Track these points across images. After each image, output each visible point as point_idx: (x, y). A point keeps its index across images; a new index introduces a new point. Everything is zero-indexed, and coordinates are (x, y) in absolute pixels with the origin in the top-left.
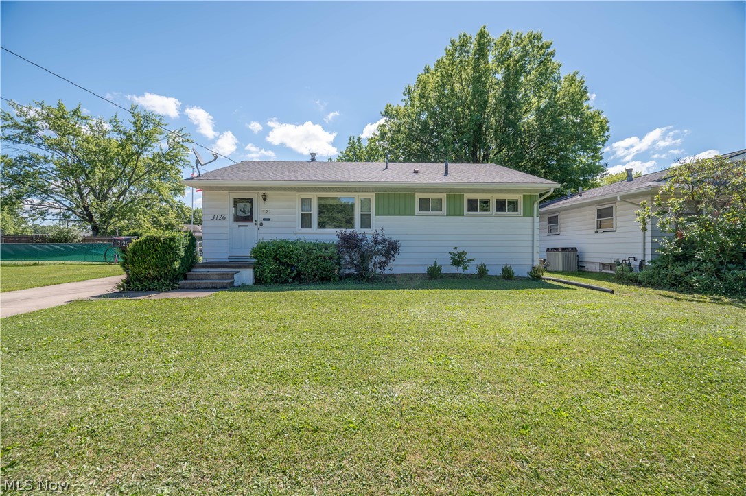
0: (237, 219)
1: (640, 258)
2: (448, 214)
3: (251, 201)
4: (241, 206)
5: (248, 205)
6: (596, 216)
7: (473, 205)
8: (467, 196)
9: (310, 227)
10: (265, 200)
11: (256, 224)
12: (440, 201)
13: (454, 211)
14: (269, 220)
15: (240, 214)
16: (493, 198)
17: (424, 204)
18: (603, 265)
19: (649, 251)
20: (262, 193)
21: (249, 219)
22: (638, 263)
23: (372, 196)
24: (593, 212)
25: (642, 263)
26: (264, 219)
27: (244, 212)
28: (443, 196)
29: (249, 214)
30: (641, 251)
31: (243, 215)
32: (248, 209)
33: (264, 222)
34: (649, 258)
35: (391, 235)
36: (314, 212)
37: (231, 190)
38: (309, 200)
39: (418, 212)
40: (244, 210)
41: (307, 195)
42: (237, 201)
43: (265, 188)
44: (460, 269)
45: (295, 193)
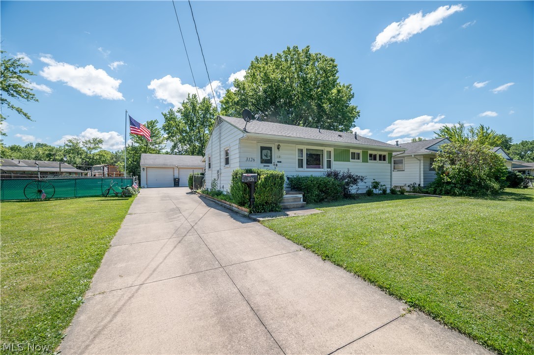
0: (263, 161)
1: (418, 183)
2: (363, 162)
3: (270, 149)
4: (264, 152)
5: (269, 151)
7: (373, 157)
9: (302, 167)
10: (278, 148)
11: (274, 165)
12: (359, 154)
13: (365, 161)
14: (281, 162)
15: (264, 158)
16: (378, 153)
17: (353, 156)
18: (396, 187)
19: (422, 180)
20: (277, 144)
21: (270, 161)
22: (417, 185)
23: (331, 149)
25: (419, 185)
26: (278, 162)
27: (266, 156)
28: (360, 151)
29: (269, 158)
30: (418, 180)
31: (266, 158)
32: (269, 154)
33: (278, 164)
34: (422, 183)
36: (305, 158)
37: (259, 140)
38: (302, 150)
39: (351, 160)
40: (266, 154)
41: (301, 147)
42: (262, 148)
43: (279, 141)
44: (377, 190)
45: (294, 145)
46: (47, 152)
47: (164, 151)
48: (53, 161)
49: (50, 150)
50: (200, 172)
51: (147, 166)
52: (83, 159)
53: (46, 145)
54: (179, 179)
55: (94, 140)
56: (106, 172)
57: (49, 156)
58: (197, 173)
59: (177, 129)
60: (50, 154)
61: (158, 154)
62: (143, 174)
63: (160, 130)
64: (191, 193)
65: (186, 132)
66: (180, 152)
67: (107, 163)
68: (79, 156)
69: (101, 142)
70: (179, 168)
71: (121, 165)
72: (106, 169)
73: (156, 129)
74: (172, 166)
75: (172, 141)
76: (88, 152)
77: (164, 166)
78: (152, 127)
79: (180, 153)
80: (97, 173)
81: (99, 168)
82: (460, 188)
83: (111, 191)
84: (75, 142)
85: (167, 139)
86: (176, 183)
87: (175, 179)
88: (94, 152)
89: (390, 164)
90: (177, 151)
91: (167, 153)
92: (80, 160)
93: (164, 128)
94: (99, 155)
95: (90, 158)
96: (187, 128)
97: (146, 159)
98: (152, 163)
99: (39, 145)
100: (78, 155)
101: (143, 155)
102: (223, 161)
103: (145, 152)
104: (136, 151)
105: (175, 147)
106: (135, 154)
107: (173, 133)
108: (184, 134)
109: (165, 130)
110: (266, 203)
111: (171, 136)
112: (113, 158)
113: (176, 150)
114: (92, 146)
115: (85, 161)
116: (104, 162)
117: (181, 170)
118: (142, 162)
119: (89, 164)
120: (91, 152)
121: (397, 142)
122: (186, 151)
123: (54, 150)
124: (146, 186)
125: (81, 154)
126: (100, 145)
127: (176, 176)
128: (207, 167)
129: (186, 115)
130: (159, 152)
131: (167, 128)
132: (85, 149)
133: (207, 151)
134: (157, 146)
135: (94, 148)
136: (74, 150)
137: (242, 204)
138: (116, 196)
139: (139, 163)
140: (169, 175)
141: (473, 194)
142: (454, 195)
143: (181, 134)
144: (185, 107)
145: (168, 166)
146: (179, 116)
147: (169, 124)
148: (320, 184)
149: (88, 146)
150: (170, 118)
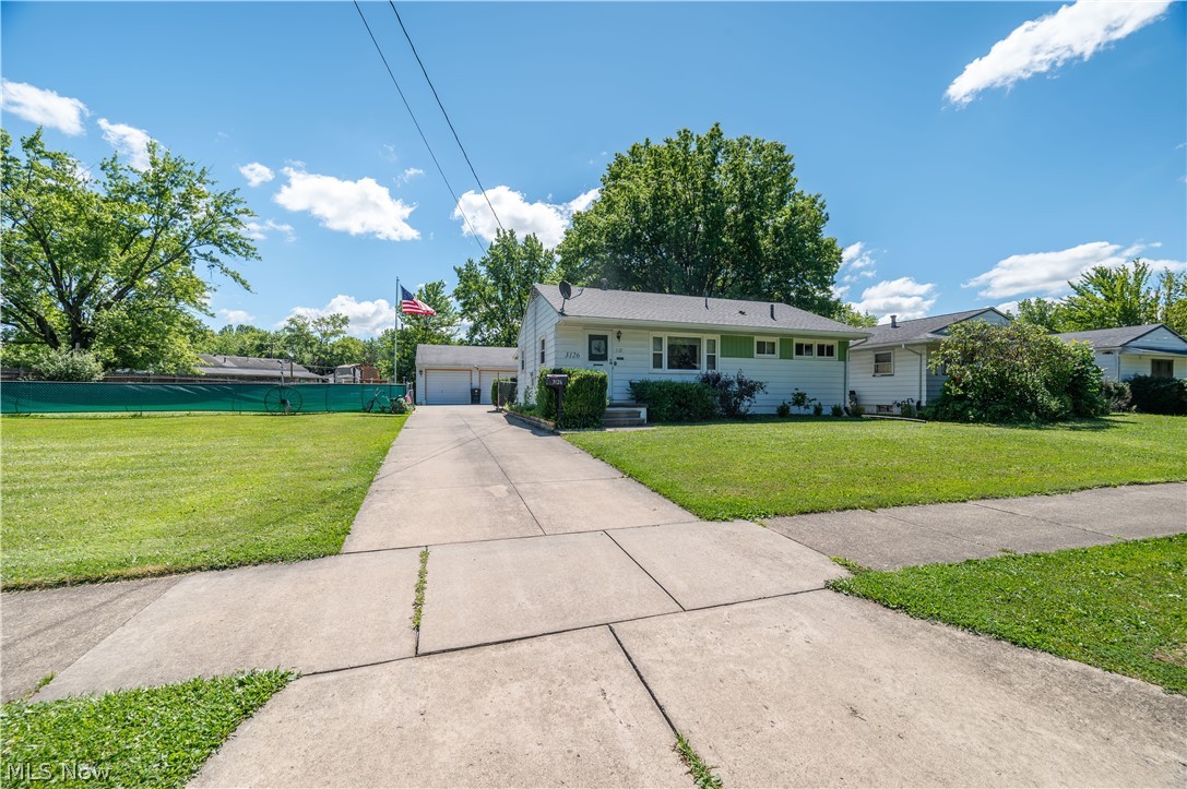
0: (592, 357)
1: (916, 399)
2: (781, 358)
3: (605, 338)
4: (595, 343)
5: (603, 342)
6: (874, 361)
7: (800, 349)
8: (796, 341)
9: (661, 367)
10: (619, 337)
11: (610, 363)
12: (773, 345)
13: (785, 355)
14: (623, 359)
15: (594, 352)
16: (815, 343)
17: (761, 348)
18: (879, 407)
19: (924, 393)
20: (616, 330)
21: (604, 357)
22: (915, 404)
23: (717, 337)
24: (871, 357)
25: (919, 403)
26: (618, 358)
27: (598, 350)
28: (776, 340)
29: (603, 353)
30: (917, 393)
31: (598, 353)
32: (603, 346)
33: (618, 361)
34: (924, 399)
35: (749, 376)
36: (665, 352)
37: (586, 326)
38: (661, 339)
39: (755, 354)
40: (598, 348)
41: (658, 334)
42: (592, 338)
43: (620, 326)
44: (802, 408)
45: (647, 332)
46: (257, 342)
47: (457, 338)
48: (267, 357)
49: (262, 339)
50: (510, 376)
51: (427, 366)
52: (315, 355)
53: (252, 329)
54: (479, 390)
55: (334, 319)
56: (358, 378)
57: (260, 349)
58: (505, 378)
59: (481, 296)
60: (261, 345)
61: (447, 344)
62: (420, 380)
63: (449, 300)
64: (496, 411)
65: (498, 302)
66: (484, 339)
67: (355, 362)
68: (309, 349)
69: (345, 321)
70: (479, 370)
71: (382, 365)
72: (358, 372)
73: (442, 298)
74: (468, 367)
75: (472, 318)
76: (324, 340)
77: (454, 367)
78: (436, 295)
79: (485, 343)
80: (343, 379)
81: (347, 371)
82: (979, 408)
83: (375, 404)
84: (300, 322)
85: (462, 316)
86: (475, 398)
87: (473, 391)
88: (333, 340)
89: (842, 363)
90: (479, 338)
91: (461, 342)
92: (310, 356)
93: (457, 294)
94: (342, 346)
95: (325, 353)
96: (500, 294)
97: (426, 354)
98: (435, 361)
99: (241, 328)
100: (306, 346)
101: (420, 347)
102: (539, 356)
103: (423, 341)
104: (408, 339)
105: (475, 329)
106: (406, 342)
107: (472, 304)
108: (493, 306)
109: (458, 299)
110: (580, 415)
111: (469, 309)
112: (365, 352)
113: (477, 337)
114: (330, 329)
115: (317, 358)
116: (350, 359)
117: (484, 374)
118: (419, 360)
119: (326, 365)
120: (328, 340)
121: (894, 317)
122: (497, 338)
123: (268, 339)
124: (424, 402)
125: (311, 345)
126: (344, 328)
127: (476, 384)
128: (520, 368)
129: (495, 271)
130: (447, 341)
131: (461, 295)
132: (317, 335)
133: (521, 340)
134: (444, 329)
135: (333, 334)
136: (298, 337)
137: (547, 416)
138: (383, 412)
139: (412, 361)
140: (463, 383)
141: (1002, 419)
142: (966, 420)
143: (487, 306)
144: (493, 255)
145: (462, 367)
146: (483, 270)
147: (465, 286)
148: (675, 393)
149: (324, 328)
150: (467, 276)
